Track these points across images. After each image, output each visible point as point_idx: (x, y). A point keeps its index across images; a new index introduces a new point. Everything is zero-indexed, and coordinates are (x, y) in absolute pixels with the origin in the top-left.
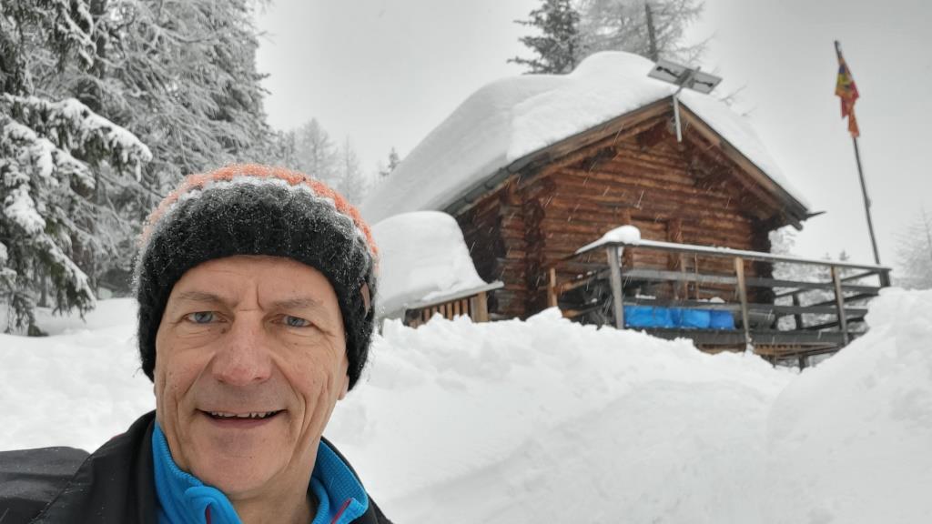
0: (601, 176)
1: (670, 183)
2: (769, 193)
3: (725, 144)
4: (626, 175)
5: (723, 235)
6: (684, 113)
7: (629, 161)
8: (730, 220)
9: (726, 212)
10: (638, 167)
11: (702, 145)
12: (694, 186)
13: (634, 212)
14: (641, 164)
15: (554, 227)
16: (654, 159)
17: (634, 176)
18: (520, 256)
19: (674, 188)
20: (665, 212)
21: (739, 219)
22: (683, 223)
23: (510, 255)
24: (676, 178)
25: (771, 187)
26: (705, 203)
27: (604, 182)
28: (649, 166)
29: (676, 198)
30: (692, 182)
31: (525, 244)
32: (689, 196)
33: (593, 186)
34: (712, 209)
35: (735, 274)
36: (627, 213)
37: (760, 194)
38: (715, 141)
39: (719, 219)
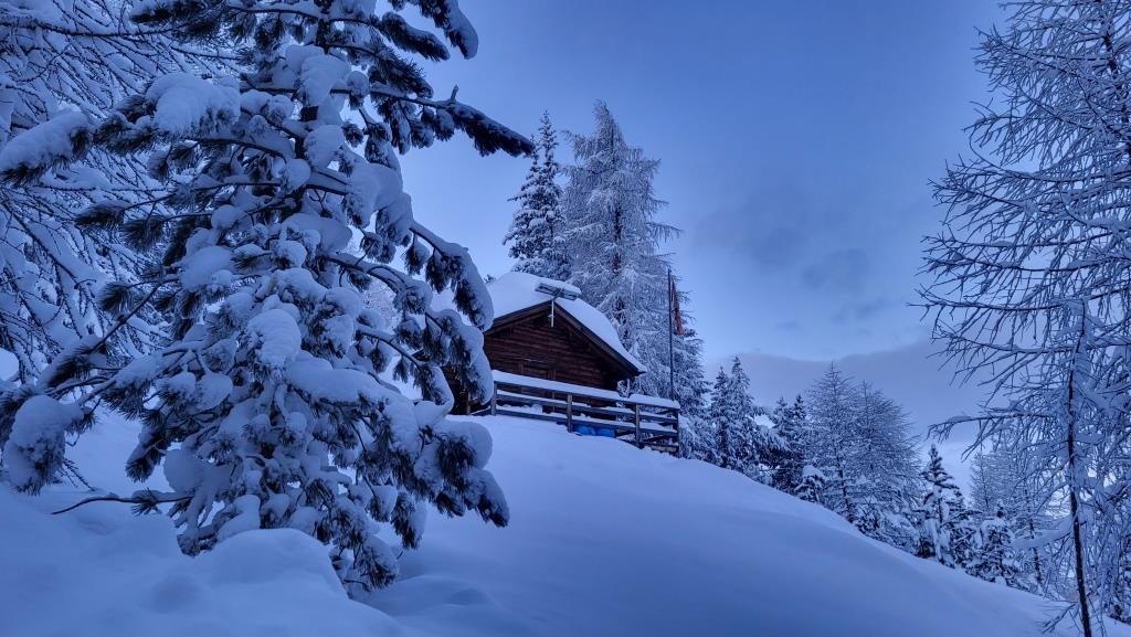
0: (507, 341)
1: (554, 347)
2: (613, 358)
3: (584, 328)
4: (524, 342)
6: (559, 310)
9: (588, 367)
12: (568, 350)
14: (534, 335)
16: (543, 333)
17: (531, 343)
19: (556, 350)
20: (545, 364)
21: (597, 371)
22: (557, 372)
24: (558, 345)
25: (613, 355)
26: (575, 360)
27: (509, 345)
28: (539, 337)
29: (556, 356)
30: (567, 348)
34: (578, 364)
37: (607, 358)
38: (577, 326)
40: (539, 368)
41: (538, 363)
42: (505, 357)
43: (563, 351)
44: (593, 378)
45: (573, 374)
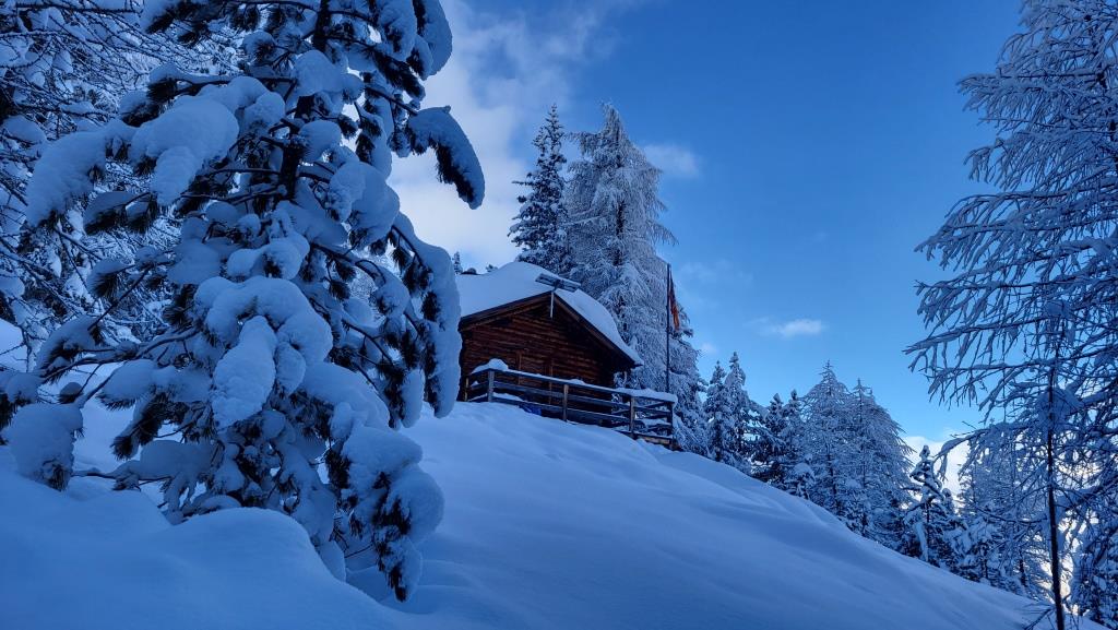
3: (583, 320)
5: (580, 370)
7: (526, 323)
8: (587, 363)
9: (585, 358)
10: (531, 327)
11: (569, 320)
13: (523, 353)
14: (534, 325)
16: (542, 323)
17: (528, 332)
19: (554, 341)
20: (545, 354)
22: (556, 362)
24: (556, 335)
26: (572, 351)
28: (538, 327)
29: (553, 346)
30: (564, 338)
32: (562, 346)
33: (501, 335)
35: (563, 392)
36: (519, 353)
37: (604, 350)
38: (577, 318)
39: (581, 361)
40: (537, 358)
41: (536, 353)
42: (503, 346)
43: (560, 342)
44: (590, 369)
45: (570, 365)
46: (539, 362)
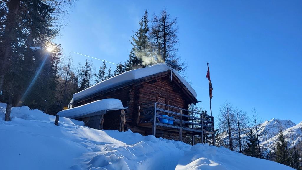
0: (153, 85)
1: (169, 90)
2: (190, 95)
3: (181, 82)
4: (159, 86)
5: (178, 103)
6: (173, 74)
7: (160, 83)
8: (180, 100)
10: (161, 85)
11: (176, 82)
12: (173, 91)
13: (159, 95)
14: (162, 84)
15: (141, 96)
16: (165, 83)
18: (133, 102)
20: (166, 96)
21: (182, 100)
22: (170, 99)
23: (131, 101)
24: (169, 88)
26: (175, 95)
27: (153, 87)
28: (164, 85)
29: (169, 93)
30: (173, 90)
31: (134, 99)
32: (172, 93)
33: (151, 87)
34: (176, 97)
35: (180, 113)
36: (157, 95)
37: (187, 95)
38: (179, 82)
39: (178, 99)
40: (163, 98)
41: (163, 95)
42: (152, 92)
43: (171, 91)
44: (181, 103)
45: (175, 101)
46: (164, 99)
